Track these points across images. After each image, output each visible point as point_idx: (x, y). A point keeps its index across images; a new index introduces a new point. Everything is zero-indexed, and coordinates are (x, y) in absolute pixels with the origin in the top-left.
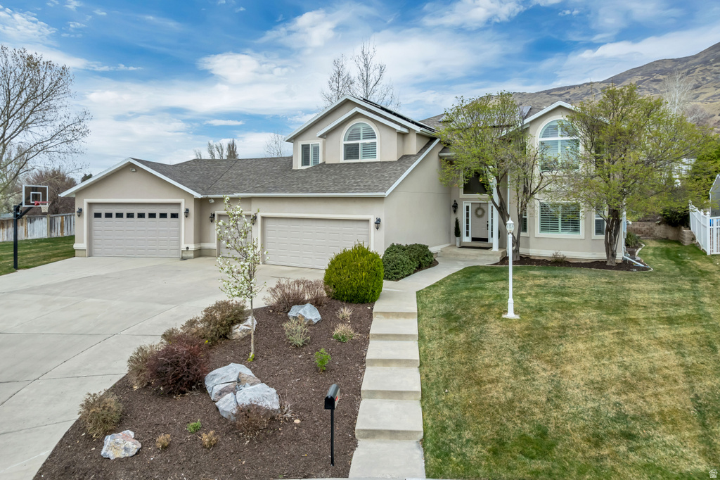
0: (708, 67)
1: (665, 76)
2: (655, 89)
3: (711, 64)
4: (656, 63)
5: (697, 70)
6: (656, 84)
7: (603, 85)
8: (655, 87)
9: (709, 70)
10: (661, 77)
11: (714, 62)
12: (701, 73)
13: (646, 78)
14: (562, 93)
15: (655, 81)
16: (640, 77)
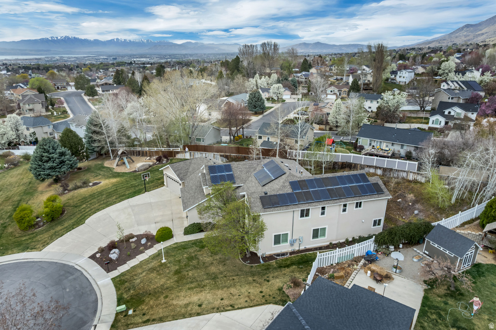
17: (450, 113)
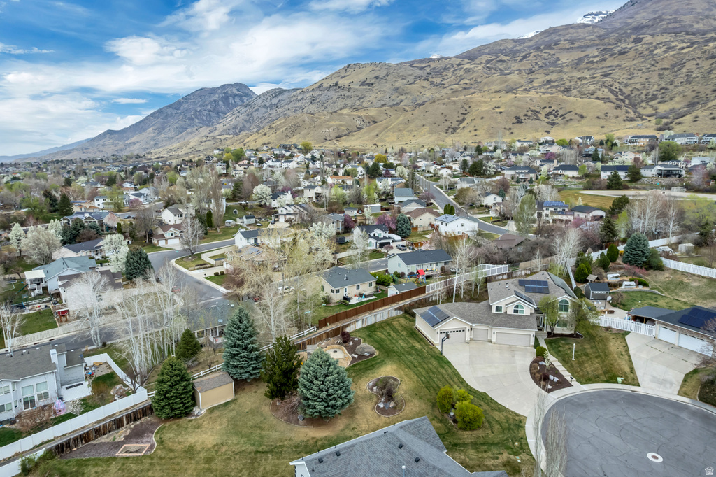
0: (539, 53)
1: (508, 58)
2: (500, 69)
3: (542, 51)
4: (500, 42)
5: (532, 55)
6: (501, 65)
7: (459, 61)
8: (501, 67)
9: (540, 56)
10: (505, 58)
11: (544, 49)
12: (535, 58)
13: (493, 58)
14: (424, 65)
15: (500, 61)
16: (489, 56)
17: (374, 235)
